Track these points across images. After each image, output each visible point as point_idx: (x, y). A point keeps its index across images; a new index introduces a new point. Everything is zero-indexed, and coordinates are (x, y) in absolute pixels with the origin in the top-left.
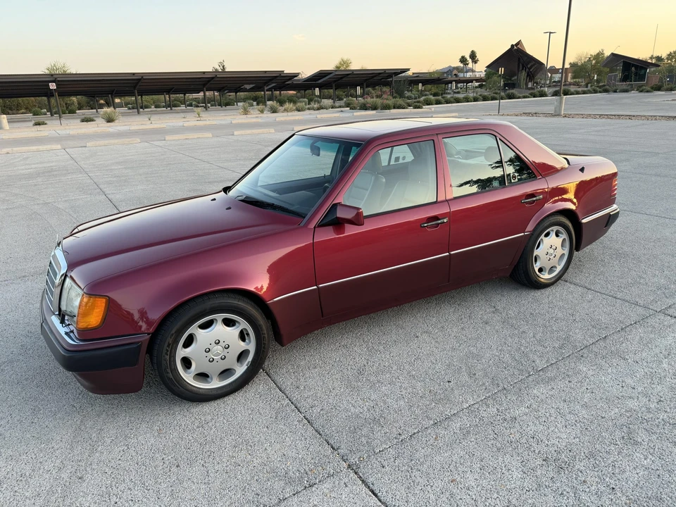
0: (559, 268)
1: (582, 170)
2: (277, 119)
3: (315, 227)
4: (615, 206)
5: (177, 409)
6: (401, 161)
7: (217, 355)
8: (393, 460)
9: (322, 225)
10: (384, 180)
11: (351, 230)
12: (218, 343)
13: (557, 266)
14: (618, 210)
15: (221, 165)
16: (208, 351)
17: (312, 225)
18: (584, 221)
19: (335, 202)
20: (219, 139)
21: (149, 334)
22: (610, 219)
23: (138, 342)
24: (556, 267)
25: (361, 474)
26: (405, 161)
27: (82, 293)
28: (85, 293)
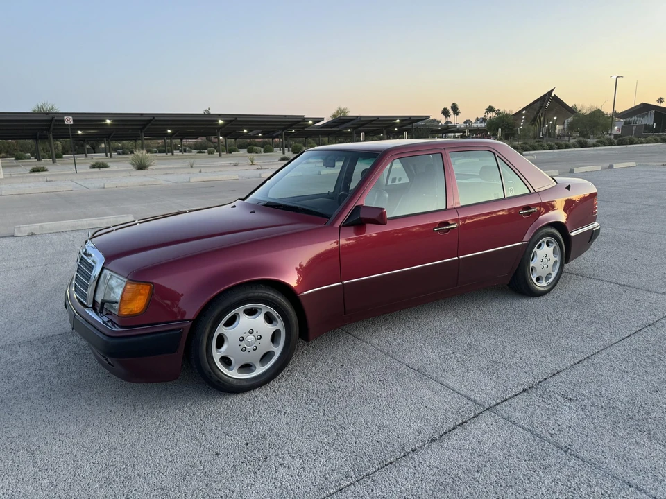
0: (554, 275)
1: (568, 188)
3: (340, 227)
4: (596, 224)
6: (397, 182)
7: (249, 344)
9: (345, 225)
10: (387, 196)
11: (372, 231)
12: (251, 332)
13: (552, 273)
14: (599, 227)
16: (242, 339)
17: (337, 225)
18: (572, 234)
19: (359, 204)
21: (190, 321)
22: (593, 235)
23: (180, 329)
24: (550, 274)
26: (401, 182)
27: (126, 280)
28: (129, 279)
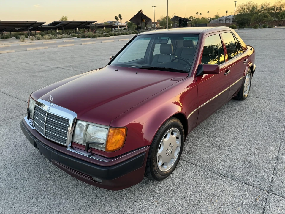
0: (248, 90)
2: (44, 43)
5: (151, 187)
7: (170, 151)
8: (281, 183)
15: (34, 64)
16: (167, 150)
20: (19, 52)
21: (148, 146)
25: (277, 194)
27: (108, 128)
28: (111, 127)
